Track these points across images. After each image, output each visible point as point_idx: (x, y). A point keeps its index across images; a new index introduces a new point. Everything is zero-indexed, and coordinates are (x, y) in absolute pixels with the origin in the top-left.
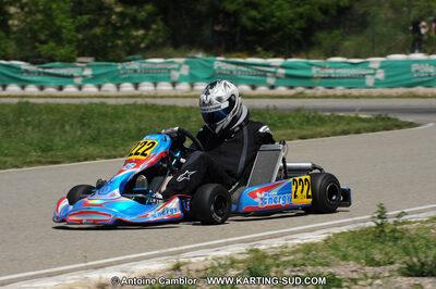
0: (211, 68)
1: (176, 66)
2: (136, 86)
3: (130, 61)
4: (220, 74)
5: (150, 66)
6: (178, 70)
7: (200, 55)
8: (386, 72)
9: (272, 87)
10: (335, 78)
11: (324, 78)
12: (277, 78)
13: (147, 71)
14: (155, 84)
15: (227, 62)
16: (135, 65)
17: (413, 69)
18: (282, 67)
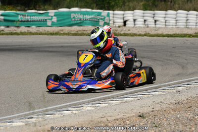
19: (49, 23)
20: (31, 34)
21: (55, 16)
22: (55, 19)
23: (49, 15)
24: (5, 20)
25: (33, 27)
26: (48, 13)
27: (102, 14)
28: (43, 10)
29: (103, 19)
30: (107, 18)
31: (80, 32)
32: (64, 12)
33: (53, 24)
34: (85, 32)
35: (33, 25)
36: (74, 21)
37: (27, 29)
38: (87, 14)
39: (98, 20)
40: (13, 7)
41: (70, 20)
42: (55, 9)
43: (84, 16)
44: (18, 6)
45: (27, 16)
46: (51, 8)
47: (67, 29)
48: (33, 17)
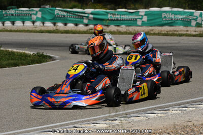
0: (53, 14)
1: (35, 12)
2: (13, 23)
3: (9, 9)
4: (58, 17)
5: (20, 12)
6: (36, 14)
7: (48, 7)
8: (148, 17)
9: (87, 25)
10: (120, 20)
11: (115, 20)
12: (89, 20)
13: (19, 15)
14: (23, 23)
15: (62, 11)
16: (12, 11)
17: (163, 16)
18: (92, 14)
19: (139, 23)
20: (120, 33)
21: (145, 15)
22: (145, 19)
23: (140, 14)
24: (94, 19)
25: (123, 26)
26: (139, 12)
27: (195, 14)
28: (133, 9)
29: (196, 20)
30: (199, 18)
31: (171, 33)
32: (154, 11)
33: (143, 24)
34: (176, 32)
35: (123, 24)
36: (165, 20)
37: (117, 28)
38: (179, 14)
39: (190, 20)
40: (104, 6)
41: (161, 20)
42: (145, 9)
43: (176, 16)
44: (108, 5)
45: (117, 15)
46: (142, 7)
47: (157, 29)
48: (123, 16)
